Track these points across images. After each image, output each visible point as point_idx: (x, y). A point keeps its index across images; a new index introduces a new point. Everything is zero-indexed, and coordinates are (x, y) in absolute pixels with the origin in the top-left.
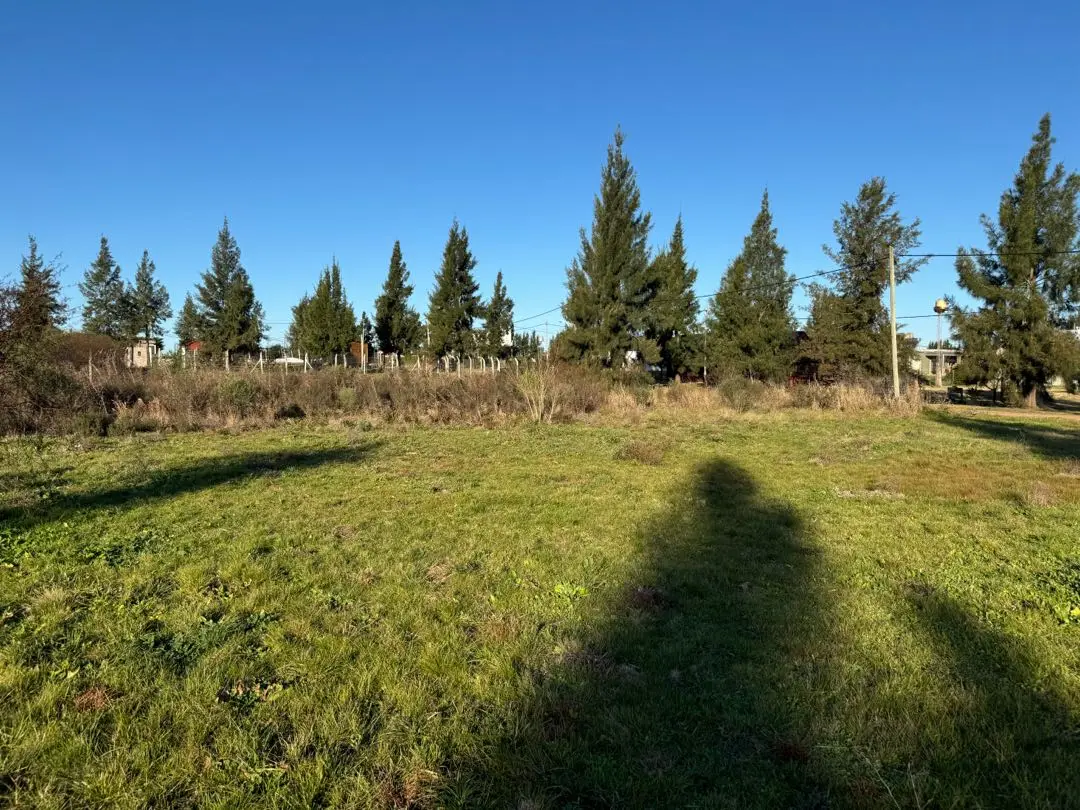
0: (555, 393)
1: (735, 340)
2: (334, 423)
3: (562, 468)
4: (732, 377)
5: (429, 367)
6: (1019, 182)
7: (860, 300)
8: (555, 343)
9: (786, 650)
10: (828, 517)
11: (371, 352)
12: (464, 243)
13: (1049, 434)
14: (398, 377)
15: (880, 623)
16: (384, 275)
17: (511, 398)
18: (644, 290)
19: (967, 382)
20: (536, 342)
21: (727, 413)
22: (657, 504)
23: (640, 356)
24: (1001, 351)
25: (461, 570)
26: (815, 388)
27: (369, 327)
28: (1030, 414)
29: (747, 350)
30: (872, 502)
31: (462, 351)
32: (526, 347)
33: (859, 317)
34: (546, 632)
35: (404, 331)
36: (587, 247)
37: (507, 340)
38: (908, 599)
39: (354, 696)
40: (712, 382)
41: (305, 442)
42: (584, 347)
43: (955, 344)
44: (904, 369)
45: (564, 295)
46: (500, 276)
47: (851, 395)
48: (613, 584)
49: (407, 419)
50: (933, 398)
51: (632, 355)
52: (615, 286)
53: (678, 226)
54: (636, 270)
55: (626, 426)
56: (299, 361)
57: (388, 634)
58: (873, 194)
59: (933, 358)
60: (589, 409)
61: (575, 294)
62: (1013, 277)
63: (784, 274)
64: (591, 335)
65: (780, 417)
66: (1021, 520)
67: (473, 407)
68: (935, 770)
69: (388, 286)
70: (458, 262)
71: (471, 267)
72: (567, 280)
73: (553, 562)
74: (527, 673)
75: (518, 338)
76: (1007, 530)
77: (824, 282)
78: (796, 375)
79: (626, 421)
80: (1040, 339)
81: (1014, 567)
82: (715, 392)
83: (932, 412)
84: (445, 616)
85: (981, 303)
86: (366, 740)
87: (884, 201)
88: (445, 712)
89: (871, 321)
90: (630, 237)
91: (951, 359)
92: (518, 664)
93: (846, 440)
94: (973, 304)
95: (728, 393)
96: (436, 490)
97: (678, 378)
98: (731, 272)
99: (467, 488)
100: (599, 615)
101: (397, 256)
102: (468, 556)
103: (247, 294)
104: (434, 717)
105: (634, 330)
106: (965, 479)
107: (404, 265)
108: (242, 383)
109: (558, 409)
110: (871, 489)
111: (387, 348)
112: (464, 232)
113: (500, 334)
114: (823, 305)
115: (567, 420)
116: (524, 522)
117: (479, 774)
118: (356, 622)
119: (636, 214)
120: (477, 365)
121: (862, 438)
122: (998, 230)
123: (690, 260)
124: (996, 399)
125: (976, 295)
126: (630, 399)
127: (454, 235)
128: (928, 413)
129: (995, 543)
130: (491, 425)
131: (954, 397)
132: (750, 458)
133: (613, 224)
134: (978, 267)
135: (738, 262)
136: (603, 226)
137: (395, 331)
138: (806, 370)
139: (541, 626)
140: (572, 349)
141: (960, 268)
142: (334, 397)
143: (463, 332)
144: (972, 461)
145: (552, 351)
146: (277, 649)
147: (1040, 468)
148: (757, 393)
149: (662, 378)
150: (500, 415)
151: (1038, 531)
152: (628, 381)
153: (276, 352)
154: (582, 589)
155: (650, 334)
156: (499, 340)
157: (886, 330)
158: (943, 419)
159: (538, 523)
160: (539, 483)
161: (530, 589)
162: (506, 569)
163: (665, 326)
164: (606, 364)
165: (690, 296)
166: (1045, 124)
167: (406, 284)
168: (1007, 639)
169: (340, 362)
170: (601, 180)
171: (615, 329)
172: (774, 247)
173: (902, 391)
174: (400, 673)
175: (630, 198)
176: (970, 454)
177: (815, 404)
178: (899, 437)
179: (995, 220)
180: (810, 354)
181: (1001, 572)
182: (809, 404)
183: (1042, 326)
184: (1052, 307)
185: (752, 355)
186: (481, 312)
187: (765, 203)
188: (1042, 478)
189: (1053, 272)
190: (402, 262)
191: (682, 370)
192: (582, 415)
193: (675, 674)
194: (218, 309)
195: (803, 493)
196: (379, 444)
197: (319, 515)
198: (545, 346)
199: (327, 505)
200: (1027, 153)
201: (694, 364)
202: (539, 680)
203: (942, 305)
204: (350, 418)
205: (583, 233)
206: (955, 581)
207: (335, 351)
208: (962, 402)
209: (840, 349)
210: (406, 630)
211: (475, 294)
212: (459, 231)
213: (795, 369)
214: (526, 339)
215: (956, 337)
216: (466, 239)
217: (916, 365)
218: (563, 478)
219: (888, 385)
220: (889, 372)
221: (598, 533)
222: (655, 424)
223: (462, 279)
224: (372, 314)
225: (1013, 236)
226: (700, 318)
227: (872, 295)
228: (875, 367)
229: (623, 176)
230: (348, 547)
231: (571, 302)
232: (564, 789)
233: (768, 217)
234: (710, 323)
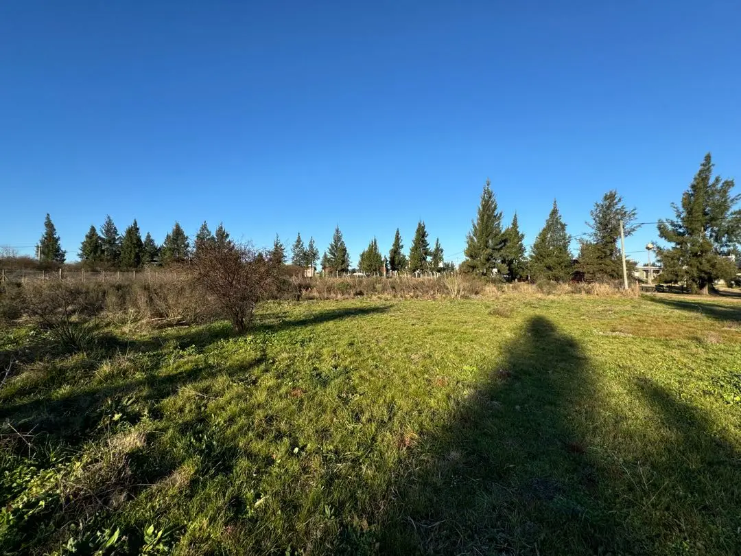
0: (461, 286)
1: (543, 264)
2: (374, 298)
3: (465, 318)
4: (542, 280)
5: (409, 276)
6: (693, 186)
7: (606, 245)
8: (461, 266)
9: (571, 402)
10: (591, 343)
11: (387, 270)
12: (424, 227)
13: (718, 308)
14: (397, 280)
15: (620, 394)
16: (393, 241)
17: (443, 289)
18: (500, 243)
19: (666, 282)
20: (453, 266)
21: (540, 295)
22: (509, 335)
23: (499, 271)
24: (685, 267)
25: (424, 357)
26: (583, 285)
27: (387, 261)
28: (705, 298)
29: (549, 268)
30: (615, 338)
31: (422, 270)
32: (449, 268)
33: (605, 252)
34: (460, 385)
35: (399, 263)
36: (474, 226)
37: (441, 265)
38: (636, 384)
39: (385, 401)
40: (533, 282)
41: (364, 304)
42: (474, 267)
43: (659, 264)
44: (630, 276)
45: (466, 246)
46: (438, 240)
47: (602, 288)
48: (489, 367)
49: (401, 296)
50: (647, 290)
51: (495, 270)
52: (487, 242)
53: (515, 216)
54: (496, 235)
55: (493, 301)
56: (362, 274)
57: (397, 380)
58: (610, 197)
59: (647, 271)
60: (477, 293)
61: (470, 246)
62: (691, 232)
63: (565, 235)
64: (477, 262)
65: (566, 298)
66: (701, 350)
67: (427, 292)
68: (653, 467)
69: (394, 245)
70: (421, 234)
71: (426, 237)
72: (466, 240)
73: (462, 356)
74: (453, 400)
75: (445, 264)
76: (693, 355)
77: (586, 238)
78: (573, 279)
79: (493, 298)
80: (709, 261)
81: (697, 373)
82: (534, 286)
83: (646, 296)
84: (418, 374)
85: (673, 244)
86: (390, 419)
87: (616, 200)
88: (420, 412)
89: (611, 254)
90: (493, 222)
91: (657, 271)
92: (448, 397)
93: (600, 309)
94: (668, 246)
95: (540, 287)
96: (413, 325)
97: (516, 280)
98: (540, 235)
99: (426, 324)
100: (482, 379)
101: (398, 233)
102: (427, 351)
103: (345, 250)
104: (415, 413)
105: (496, 260)
106: (667, 329)
108: (343, 283)
109: (463, 293)
110: (614, 332)
111: (394, 269)
112: (423, 223)
113: (438, 263)
114: (586, 248)
115: (467, 298)
116: (449, 339)
117: (434, 438)
118: (385, 374)
119: (496, 212)
120: (428, 275)
121: (608, 308)
122: (681, 209)
123: (521, 230)
124: (682, 290)
125: (669, 241)
126: (494, 289)
127: (419, 225)
128: (643, 297)
129: (685, 361)
130: (434, 299)
131: (659, 289)
132: (553, 316)
133: (486, 217)
134: (670, 228)
135: (544, 230)
136: (482, 219)
137: (396, 262)
138: (578, 277)
139: (458, 382)
140: (469, 269)
141: (660, 228)
142: (374, 288)
143: (423, 262)
144: (671, 320)
145: (460, 268)
146: (357, 381)
147: (712, 325)
148: (554, 287)
149: (509, 280)
150: (438, 296)
151: (711, 356)
152: (494, 281)
153: (354, 271)
154: (475, 369)
155: (503, 262)
156: (438, 265)
157: (620, 259)
158: (653, 300)
159: (456, 340)
160: (455, 323)
161: (453, 367)
162: (442, 358)
163: (510, 258)
164: (484, 274)
165: (521, 245)
166: (708, 158)
167: (401, 244)
168: (695, 408)
169: (376, 274)
170: (481, 200)
171: (488, 260)
172: (561, 224)
173: (629, 286)
174: (402, 395)
175: (493, 206)
176: (669, 317)
177: (583, 292)
178: (628, 308)
179: (680, 205)
180: (580, 270)
181: (690, 375)
182: (580, 292)
183: (710, 255)
184: (716, 245)
185: (552, 270)
186: (430, 254)
187: (555, 205)
188: (713, 330)
189: (716, 229)
190: (399, 236)
191: (518, 276)
192: (473, 296)
193: (518, 407)
194: (334, 255)
195: (578, 332)
196: (391, 306)
197: (370, 333)
198: (457, 267)
199: (373, 329)
200: (698, 172)
201: (524, 274)
202: (458, 404)
203: (650, 246)
204: (380, 296)
205: (473, 221)
206: (662, 377)
207: (374, 270)
208: (663, 291)
209: (596, 268)
210: (404, 378)
211: (428, 247)
213: (573, 276)
214: (449, 264)
215: (659, 261)
217: (636, 274)
218: (466, 322)
219: (622, 283)
220: (622, 277)
221: (482, 345)
222: (506, 300)
223: (422, 242)
224: (388, 256)
225: (690, 213)
226: (526, 255)
227: (611, 242)
228: (615, 275)
229: (490, 197)
230: (381, 345)
231: (468, 249)
232: (469, 449)
233: (556, 210)
234: (531, 256)
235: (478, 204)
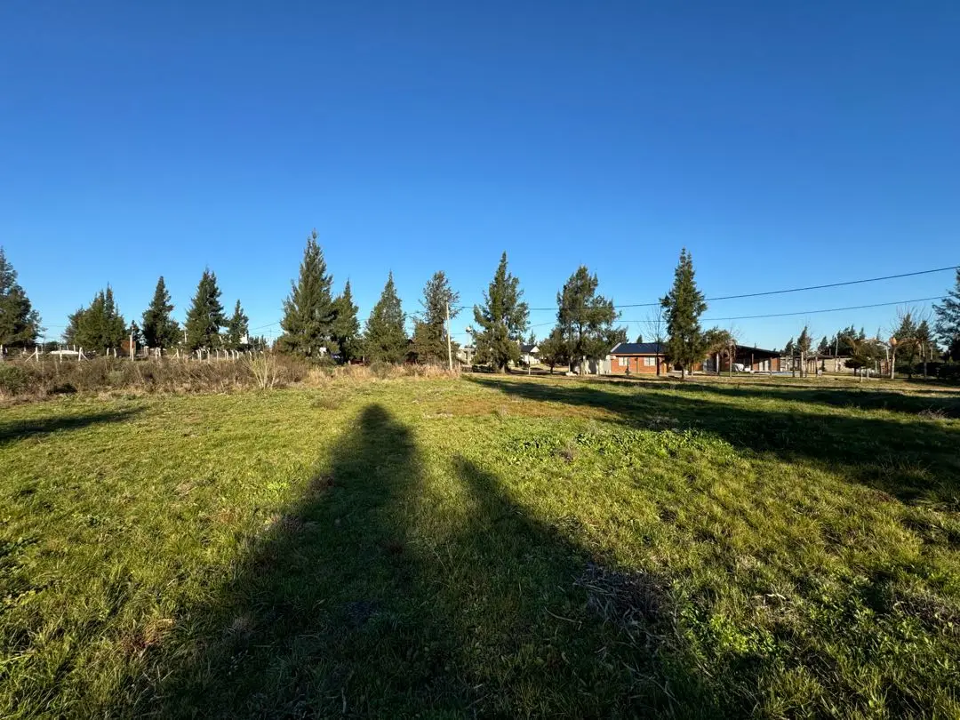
0: (275, 371)
1: (378, 344)
2: (102, 395)
3: (278, 415)
4: (377, 362)
5: (185, 357)
6: (496, 279)
7: (435, 325)
8: (277, 343)
9: (395, 498)
10: (420, 429)
11: (138, 347)
12: (213, 281)
13: (508, 384)
14: (160, 364)
15: (440, 476)
16: (151, 297)
17: (246, 375)
18: (330, 315)
19: (479, 363)
20: (264, 342)
21: (374, 380)
22: (335, 431)
23: (328, 350)
24: (491, 349)
25: (201, 485)
26: (416, 366)
27: (138, 330)
28: (502, 376)
29: (385, 348)
30: (439, 420)
31: (211, 347)
32: (256, 345)
33: (435, 333)
34: (260, 514)
35: (166, 334)
36: (295, 289)
37: (244, 340)
38: (452, 463)
39: (105, 583)
40: (367, 364)
41: (75, 410)
42: (294, 345)
43: (475, 346)
44: (454, 358)
45: (283, 315)
46: (239, 302)
47: (432, 369)
48: (305, 479)
49: (166, 391)
50: (465, 370)
51: (323, 350)
52: (313, 312)
53: (348, 283)
54: (325, 304)
55: (319, 389)
56: (74, 353)
57: (139, 534)
58: (439, 277)
59: (466, 352)
60: (297, 380)
61: (288, 316)
62: (495, 318)
63: (401, 311)
64: (299, 338)
65: (400, 381)
66: (497, 422)
67: (217, 381)
68: (459, 542)
69: (153, 304)
70: (208, 294)
71: (218, 296)
72: (283, 307)
73: (267, 471)
74: (244, 540)
75: (252, 339)
76: (492, 427)
77: (419, 317)
78: (408, 360)
79: (319, 386)
80: (505, 344)
81: (494, 443)
82: (369, 369)
83: (466, 377)
84: (186, 515)
85: (483, 329)
86: (114, 612)
87: (444, 281)
88: (181, 578)
89: (440, 335)
90: (321, 287)
91: (473, 353)
92: (238, 537)
93: (430, 391)
94: (481, 329)
95: (375, 369)
96: (185, 435)
97: (349, 362)
98: (376, 309)
99: (210, 432)
100: (295, 497)
101: (161, 286)
102: (208, 475)
103: (25, 305)
104: (173, 582)
105: (324, 336)
106: (477, 406)
107: (167, 292)
109: (277, 380)
110: (438, 413)
111: (152, 344)
112: (213, 275)
113: (239, 336)
114: (419, 327)
115: (283, 387)
116: (250, 451)
117: (205, 610)
118: (111, 532)
119: (324, 275)
120: (222, 355)
121: (436, 390)
122: (489, 298)
123: (354, 301)
124: (490, 370)
125: (481, 325)
126: (322, 374)
127: (206, 276)
128: (464, 377)
129: (487, 433)
130: (230, 391)
131: (474, 369)
132: (387, 402)
133: (311, 279)
134: (482, 313)
135: (380, 303)
136: (305, 280)
137: (159, 334)
138: (412, 358)
139: (257, 510)
140: (286, 347)
141: (475, 313)
142: (103, 378)
143: (212, 335)
144: (480, 398)
145: (274, 347)
146: (33, 564)
147: (505, 399)
148: (390, 369)
149: (340, 363)
150: (238, 386)
151: (503, 426)
152: (321, 364)
153: (53, 346)
154: (285, 484)
155: (333, 339)
156: (238, 340)
157: (446, 339)
158: (470, 379)
159: (259, 449)
160: (261, 425)
161: (251, 489)
162: (235, 480)
163: (342, 335)
164: (307, 354)
165: (355, 320)
166: (504, 255)
167: (168, 304)
168: (490, 475)
169: (111, 353)
170: (304, 255)
171: (314, 336)
172: (396, 298)
173: (454, 367)
174: (147, 559)
175: (321, 266)
176: (480, 394)
177: (416, 374)
178: (452, 388)
179: (488, 293)
180: (414, 351)
181: (489, 446)
182: (414, 375)
183: (506, 339)
184: (509, 331)
185: (387, 351)
186: (225, 323)
187: (391, 276)
188: (506, 404)
189: (509, 317)
190: (165, 289)
191: (351, 358)
192: (293, 384)
193: (338, 521)
195: (408, 418)
196: (142, 409)
197: (85, 461)
198: (270, 344)
199: (92, 453)
200: (499, 267)
201: (358, 355)
202: (253, 542)
203: (469, 329)
204: (117, 392)
205: (293, 282)
206: (471, 453)
207: (106, 346)
208: (478, 372)
209: (427, 348)
210: (156, 532)
211: (221, 312)
212: (210, 274)
213: (407, 357)
214: (257, 340)
215: (474, 343)
216: (215, 279)
217: (459, 356)
218: (278, 421)
219: (448, 365)
220: (448, 359)
221: (298, 450)
222: (335, 387)
223: (211, 303)
224: (140, 323)
225: (494, 301)
226: (360, 331)
227: (440, 323)
228: (443, 356)
229: (317, 254)
230: (108, 481)
231: (286, 320)
232: (264, 604)
233: (392, 283)
234: (366, 334)
235: (301, 261)
